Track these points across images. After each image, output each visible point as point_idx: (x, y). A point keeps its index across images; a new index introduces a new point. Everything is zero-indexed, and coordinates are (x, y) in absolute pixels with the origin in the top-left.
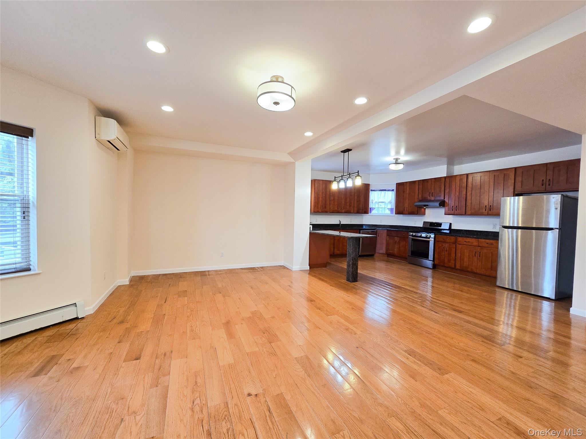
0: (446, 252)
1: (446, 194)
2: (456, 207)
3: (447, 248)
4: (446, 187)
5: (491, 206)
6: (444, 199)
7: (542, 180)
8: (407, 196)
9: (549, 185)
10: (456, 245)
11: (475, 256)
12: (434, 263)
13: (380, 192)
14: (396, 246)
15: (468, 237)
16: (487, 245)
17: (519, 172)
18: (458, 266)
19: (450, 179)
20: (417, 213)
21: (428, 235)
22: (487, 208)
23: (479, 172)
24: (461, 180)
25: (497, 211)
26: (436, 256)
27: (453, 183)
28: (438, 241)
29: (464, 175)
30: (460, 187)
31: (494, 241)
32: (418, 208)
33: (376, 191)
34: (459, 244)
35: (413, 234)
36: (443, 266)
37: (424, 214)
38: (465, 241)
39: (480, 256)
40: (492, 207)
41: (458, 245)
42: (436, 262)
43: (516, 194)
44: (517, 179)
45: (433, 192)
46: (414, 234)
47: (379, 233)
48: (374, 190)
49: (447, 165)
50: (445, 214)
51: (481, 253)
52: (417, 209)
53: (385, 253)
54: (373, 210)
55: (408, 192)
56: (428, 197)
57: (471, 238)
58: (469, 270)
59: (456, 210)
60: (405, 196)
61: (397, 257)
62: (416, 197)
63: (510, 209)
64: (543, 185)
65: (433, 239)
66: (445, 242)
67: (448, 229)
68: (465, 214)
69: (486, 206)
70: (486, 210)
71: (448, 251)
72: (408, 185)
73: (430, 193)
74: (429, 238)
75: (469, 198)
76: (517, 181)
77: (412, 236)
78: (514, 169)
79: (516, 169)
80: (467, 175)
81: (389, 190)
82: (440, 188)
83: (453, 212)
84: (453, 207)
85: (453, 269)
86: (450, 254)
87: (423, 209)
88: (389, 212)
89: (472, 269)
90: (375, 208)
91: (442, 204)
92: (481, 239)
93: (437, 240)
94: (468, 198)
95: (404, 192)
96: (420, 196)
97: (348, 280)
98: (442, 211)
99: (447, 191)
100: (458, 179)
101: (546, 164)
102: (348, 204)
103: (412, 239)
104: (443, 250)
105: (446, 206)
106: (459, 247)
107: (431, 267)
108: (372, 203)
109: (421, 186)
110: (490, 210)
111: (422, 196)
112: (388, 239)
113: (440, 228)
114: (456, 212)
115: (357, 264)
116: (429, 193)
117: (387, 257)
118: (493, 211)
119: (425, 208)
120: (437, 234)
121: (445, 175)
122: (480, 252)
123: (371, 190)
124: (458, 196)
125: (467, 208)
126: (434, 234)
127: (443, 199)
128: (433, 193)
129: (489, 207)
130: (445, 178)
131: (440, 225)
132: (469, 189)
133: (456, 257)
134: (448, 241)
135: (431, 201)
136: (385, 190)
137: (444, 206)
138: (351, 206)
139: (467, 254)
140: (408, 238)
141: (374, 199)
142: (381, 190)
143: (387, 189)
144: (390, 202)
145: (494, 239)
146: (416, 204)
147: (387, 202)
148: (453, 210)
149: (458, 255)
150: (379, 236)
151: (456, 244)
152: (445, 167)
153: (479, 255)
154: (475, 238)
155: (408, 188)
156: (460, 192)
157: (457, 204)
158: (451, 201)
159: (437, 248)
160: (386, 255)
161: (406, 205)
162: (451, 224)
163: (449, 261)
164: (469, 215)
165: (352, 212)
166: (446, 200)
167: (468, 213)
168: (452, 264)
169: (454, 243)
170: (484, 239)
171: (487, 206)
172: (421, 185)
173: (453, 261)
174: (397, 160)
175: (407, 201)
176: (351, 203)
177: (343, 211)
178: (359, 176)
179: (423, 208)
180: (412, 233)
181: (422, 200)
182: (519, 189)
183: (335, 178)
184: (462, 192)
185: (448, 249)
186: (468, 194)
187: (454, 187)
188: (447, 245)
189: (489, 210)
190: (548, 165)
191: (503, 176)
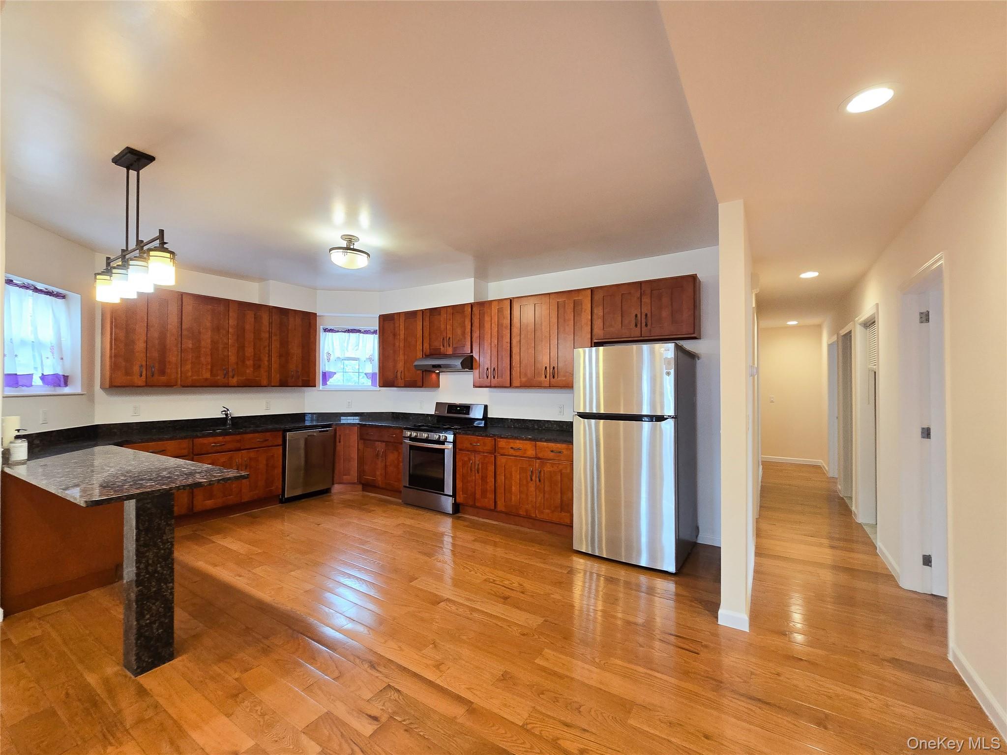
0: (477, 474)
1: (474, 339)
2: (494, 369)
3: (478, 465)
4: (473, 325)
5: (554, 368)
6: (472, 352)
7: (634, 315)
8: (402, 345)
9: (646, 325)
10: (495, 456)
11: (532, 480)
12: (455, 500)
13: (347, 334)
14: (380, 464)
15: (517, 438)
16: (551, 455)
17: (598, 296)
18: (501, 506)
19: (480, 308)
20: (421, 384)
21: (441, 435)
22: (548, 371)
23: (532, 296)
24: (500, 311)
25: (564, 379)
26: (459, 485)
27: (487, 318)
28: (460, 450)
29: (505, 301)
30: (499, 325)
31: (564, 446)
32: (424, 372)
33: (338, 331)
34: (502, 455)
35: (411, 435)
36: (474, 506)
37: (437, 385)
38: (512, 448)
39: (540, 481)
40: (556, 369)
41: (499, 458)
42: (460, 499)
43: (594, 342)
44: (595, 311)
45: (451, 337)
46: (414, 434)
47: (340, 436)
48: (331, 331)
49: (475, 278)
50: (475, 386)
51: (542, 472)
52: (422, 375)
53: (356, 481)
54: (330, 377)
55: (402, 336)
56: (442, 347)
57: (522, 439)
58: (522, 512)
59: (494, 377)
60: (397, 344)
61: (382, 488)
62: (419, 347)
63: (584, 374)
64: (636, 325)
65: (451, 446)
66: (475, 451)
67: (482, 418)
68: (511, 386)
69: (546, 368)
70: (546, 377)
71: (480, 471)
72: (402, 319)
73: (445, 339)
74: (443, 443)
75: (515, 350)
76: (595, 317)
77: (411, 438)
78: (589, 291)
79: (593, 290)
80: (511, 301)
81: (366, 332)
82: (463, 327)
83: (487, 382)
84: (488, 369)
85: (492, 511)
86: (484, 478)
87: (434, 376)
88: (369, 382)
89: (527, 511)
90: (335, 373)
91: (469, 364)
92: (541, 441)
93: (458, 446)
94: (514, 352)
95: (395, 335)
96: (426, 345)
97: (127, 666)
98: (468, 378)
99: (476, 335)
100: (494, 309)
101: (640, 283)
102: (249, 363)
103: (411, 447)
104: (471, 470)
105: (476, 369)
106: (502, 460)
107: (450, 509)
108: (329, 360)
109: (427, 323)
110: (554, 377)
111: (430, 345)
112: (361, 447)
113: (467, 416)
114: (494, 382)
115: (167, 593)
116: (443, 339)
117: (363, 490)
118: (559, 379)
119: (438, 371)
120: (459, 433)
121: (471, 300)
122: (540, 472)
123: (325, 330)
124: (496, 345)
125: (514, 373)
126: (452, 432)
127: (470, 352)
128: (449, 338)
129: (552, 369)
130: (472, 305)
131: (466, 408)
132: (515, 331)
133: (496, 485)
134: (481, 449)
135: (445, 356)
136: (359, 331)
137: (472, 369)
138: (259, 367)
139: (516, 477)
140: (402, 443)
141: (333, 352)
142: (349, 331)
143: (362, 328)
144: (370, 359)
145: (565, 442)
146: (416, 363)
147: (363, 359)
148: (487, 377)
149: (501, 478)
150: (340, 442)
151: (496, 454)
152: (471, 281)
153: (538, 480)
154: (530, 440)
155: (402, 327)
156: (499, 337)
157: (494, 365)
158: (484, 358)
159: (459, 464)
160: (360, 487)
161: (400, 366)
162: (486, 407)
163: (484, 492)
164: (517, 387)
165: (265, 382)
166: (475, 355)
167: (516, 382)
168: (488, 502)
169: (490, 453)
170: (547, 441)
171: (548, 369)
172: (427, 319)
173: (491, 496)
174: (350, 239)
175: (402, 357)
176: (260, 360)
177: (234, 381)
178: (166, 250)
179: (434, 372)
180: (409, 433)
181: (430, 355)
182: (599, 332)
183: (108, 264)
184: (502, 337)
185: (480, 466)
186: (514, 342)
187: (487, 326)
188: (477, 459)
189: (552, 376)
190: (643, 285)
191: (572, 305)
